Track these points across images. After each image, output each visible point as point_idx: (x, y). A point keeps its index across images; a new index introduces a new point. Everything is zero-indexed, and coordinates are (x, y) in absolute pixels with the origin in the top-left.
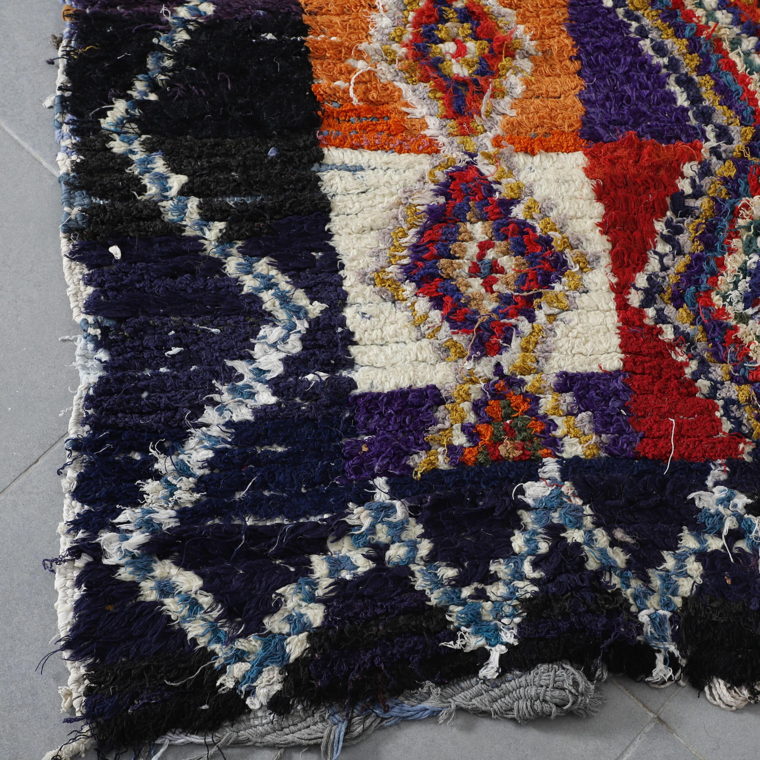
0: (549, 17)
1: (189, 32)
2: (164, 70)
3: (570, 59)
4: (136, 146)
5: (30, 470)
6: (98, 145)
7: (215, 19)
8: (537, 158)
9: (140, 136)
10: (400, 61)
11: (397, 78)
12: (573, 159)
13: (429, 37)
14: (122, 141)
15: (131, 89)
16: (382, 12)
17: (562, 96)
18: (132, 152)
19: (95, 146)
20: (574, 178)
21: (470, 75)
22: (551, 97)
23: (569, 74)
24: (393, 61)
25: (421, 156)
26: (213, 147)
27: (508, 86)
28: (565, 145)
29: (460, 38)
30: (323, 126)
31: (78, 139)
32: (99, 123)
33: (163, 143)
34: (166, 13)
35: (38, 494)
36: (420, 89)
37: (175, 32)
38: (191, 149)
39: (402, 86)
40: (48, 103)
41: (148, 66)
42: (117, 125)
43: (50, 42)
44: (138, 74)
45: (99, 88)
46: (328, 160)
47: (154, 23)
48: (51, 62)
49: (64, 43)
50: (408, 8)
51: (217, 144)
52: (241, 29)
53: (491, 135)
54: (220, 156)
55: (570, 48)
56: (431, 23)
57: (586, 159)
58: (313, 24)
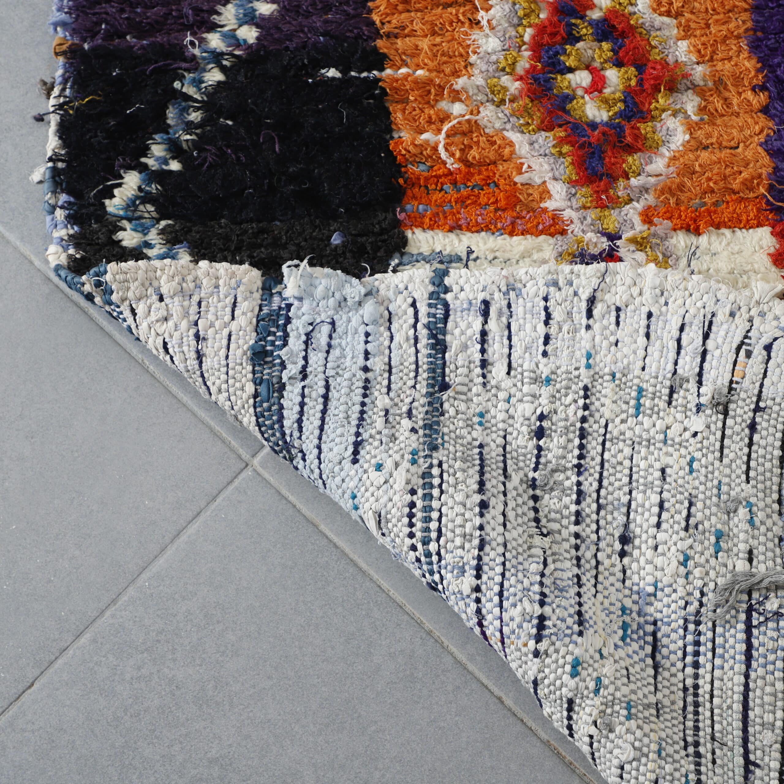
0: (724, 27)
1: (223, 69)
2: (189, 127)
3: (753, 89)
4: (153, 236)
5: (23, 699)
6: (102, 238)
7: (258, 50)
8: (703, 240)
9: (158, 221)
10: (512, 101)
11: (508, 126)
12: (756, 239)
13: (553, 65)
14: (135, 230)
15: (146, 156)
16: (487, 30)
17: (741, 145)
18: (148, 245)
19: (98, 238)
20: (756, 266)
21: (611, 118)
22: (726, 147)
23: (752, 111)
24: (502, 102)
25: (542, 237)
26: (256, 235)
27: (664, 132)
28: (744, 218)
29: (597, 64)
30: (406, 199)
31: (76, 228)
32: (103, 206)
33: (190, 231)
34: (192, 44)
35: (33, 732)
36: (541, 141)
37: (205, 70)
38: (227, 239)
39: (514, 136)
40: (37, 176)
41: (169, 122)
42: (127, 208)
43: (38, 89)
44: (156, 133)
45: (103, 156)
46: (412, 249)
47: (175, 60)
48: (40, 119)
49: (56, 91)
50: (525, 22)
51: (262, 231)
52: (292, 62)
53: (639, 206)
54: (266, 248)
55: (753, 73)
56: (554, 44)
57: (774, 240)
58: (391, 53)
